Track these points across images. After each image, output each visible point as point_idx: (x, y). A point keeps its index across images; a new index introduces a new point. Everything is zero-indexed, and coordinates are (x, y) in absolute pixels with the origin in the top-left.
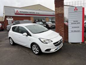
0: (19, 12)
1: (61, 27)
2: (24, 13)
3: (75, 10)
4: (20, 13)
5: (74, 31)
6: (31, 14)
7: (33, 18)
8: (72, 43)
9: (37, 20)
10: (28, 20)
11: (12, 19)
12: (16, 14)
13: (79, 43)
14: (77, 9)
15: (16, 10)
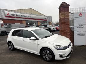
0: (10, 15)
1: (66, 31)
2: (15, 16)
3: (80, 15)
4: (12, 16)
5: (80, 34)
6: (23, 17)
7: (25, 21)
8: (78, 46)
9: (29, 24)
10: (20, 24)
11: (2, 22)
12: (6, 17)
13: (84, 45)
14: (82, 15)
15: (7, 12)
